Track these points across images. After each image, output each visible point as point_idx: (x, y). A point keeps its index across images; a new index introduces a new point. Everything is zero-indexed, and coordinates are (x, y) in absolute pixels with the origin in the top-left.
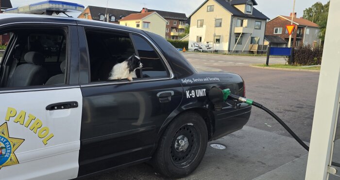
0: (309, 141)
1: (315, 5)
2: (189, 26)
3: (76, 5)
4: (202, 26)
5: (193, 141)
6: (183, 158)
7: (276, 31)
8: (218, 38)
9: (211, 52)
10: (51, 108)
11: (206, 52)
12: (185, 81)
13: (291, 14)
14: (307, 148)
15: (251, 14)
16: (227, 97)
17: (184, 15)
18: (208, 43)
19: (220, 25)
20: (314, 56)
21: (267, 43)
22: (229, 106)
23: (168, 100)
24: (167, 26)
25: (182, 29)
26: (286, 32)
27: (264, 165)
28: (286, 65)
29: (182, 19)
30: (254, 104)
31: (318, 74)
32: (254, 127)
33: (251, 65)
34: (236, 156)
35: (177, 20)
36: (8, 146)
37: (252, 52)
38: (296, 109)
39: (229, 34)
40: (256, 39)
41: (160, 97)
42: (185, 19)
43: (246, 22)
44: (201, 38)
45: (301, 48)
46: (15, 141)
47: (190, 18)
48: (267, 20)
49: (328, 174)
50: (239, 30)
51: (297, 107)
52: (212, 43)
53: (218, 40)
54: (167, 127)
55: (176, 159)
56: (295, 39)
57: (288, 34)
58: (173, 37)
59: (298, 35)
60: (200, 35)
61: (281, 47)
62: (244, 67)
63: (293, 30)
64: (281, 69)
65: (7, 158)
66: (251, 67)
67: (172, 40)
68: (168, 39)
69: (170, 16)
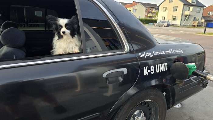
2: (158, 11)
4: (165, 10)
5: (150, 114)
7: (209, 14)
8: (175, 17)
12: (144, 55)
15: (195, 4)
17: (156, 5)
18: (168, 20)
19: (176, 10)
21: (203, 20)
23: (118, 81)
24: (146, 11)
25: (154, 13)
29: (155, 7)
33: (194, 33)
35: (152, 8)
37: (194, 26)
39: (181, 15)
40: (197, 18)
41: (107, 78)
43: (191, 8)
44: (164, 18)
47: (159, 6)
48: (204, 7)
50: (187, 13)
52: (171, 20)
53: (174, 19)
58: (149, 17)
60: (164, 16)
61: (212, 22)
62: (190, 34)
67: (148, 19)
68: (146, 18)
69: (148, 6)
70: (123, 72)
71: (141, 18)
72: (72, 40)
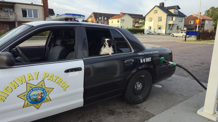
0: (207, 82)
1: (211, 8)
2: (145, 21)
3: (80, 15)
4: (151, 21)
5: (144, 84)
6: (140, 93)
7: (190, 23)
8: (160, 27)
9: (156, 34)
10: (67, 71)
11: (153, 34)
12: (140, 54)
13: (198, 13)
14: (206, 89)
15: (177, 14)
16: (162, 61)
17: (142, 16)
18: (154, 29)
19: (161, 20)
20: (210, 35)
21: (185, 29)
22: (163, 66)
23: (131, 64)
24: (133, 22)
25: (141, 23)
26: (196, 23)
27: (182, 96)
28: (195, 40)
29: (141, 17)
30: (177, 65)
31: (213, 45)
32: (178, 75)
34: (168, 91)
35: (139, 18)
36: (45, 92)
38: (200, 65)
39: (165, 25)
40: (180, 27)
41: (126, 63)
42: (142, 18)
43: (174, 18)
44: (151, 27)
45: (203, 31)
46: (48, 89)
47: (145, 17)
48: (186, 17)
49: (217, 104)
50: (171, 22)
51: (201, 64)
52: (156, 30)
53: (160, 28)
54: (130, 78)
55: (136, 94)
56: (200, 26)
57: (197, 24)
58: (137, 27)
59: (202, 24)
60: (150, 26)
61: (193, 31)
62: (173, 42)
63: (199, 22)
64: (193, 43)
65: (45, 98)
66: (177, 42)
67: (136, 28)
68: (134, 28)
69: (135, 16)
70: (132, 61)
71: (129, 28)
72: (109, 48)
